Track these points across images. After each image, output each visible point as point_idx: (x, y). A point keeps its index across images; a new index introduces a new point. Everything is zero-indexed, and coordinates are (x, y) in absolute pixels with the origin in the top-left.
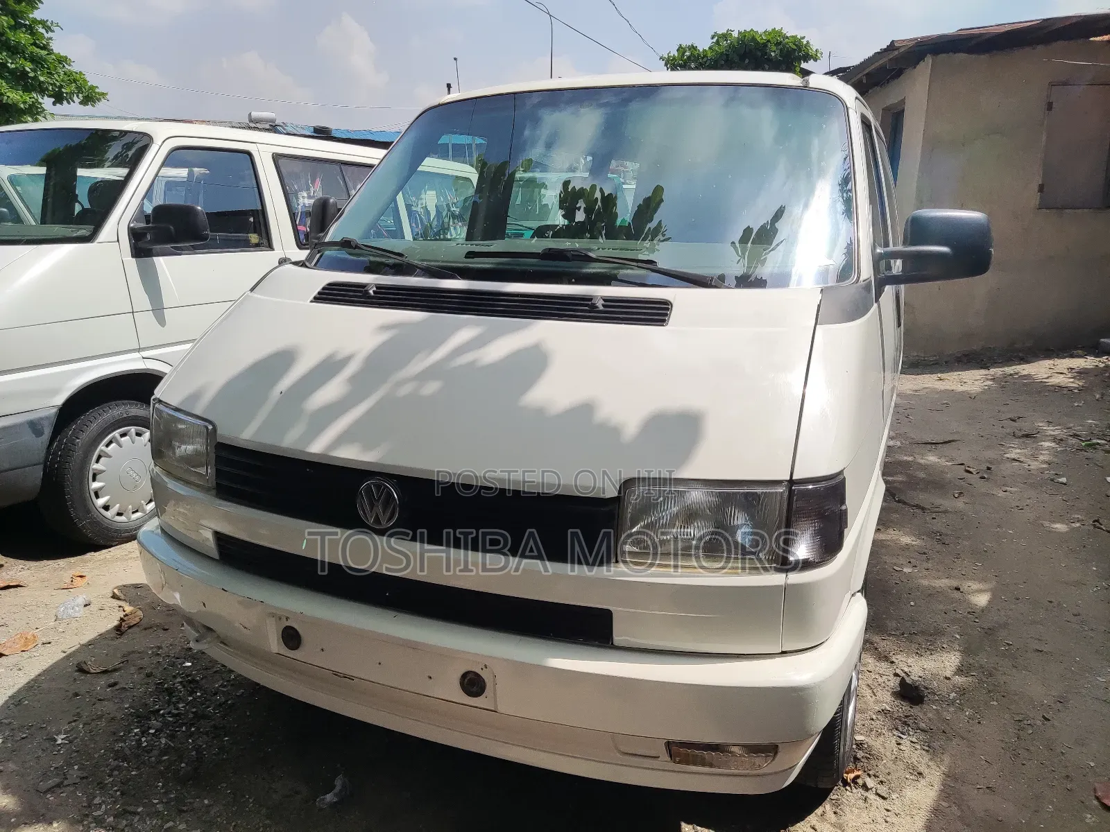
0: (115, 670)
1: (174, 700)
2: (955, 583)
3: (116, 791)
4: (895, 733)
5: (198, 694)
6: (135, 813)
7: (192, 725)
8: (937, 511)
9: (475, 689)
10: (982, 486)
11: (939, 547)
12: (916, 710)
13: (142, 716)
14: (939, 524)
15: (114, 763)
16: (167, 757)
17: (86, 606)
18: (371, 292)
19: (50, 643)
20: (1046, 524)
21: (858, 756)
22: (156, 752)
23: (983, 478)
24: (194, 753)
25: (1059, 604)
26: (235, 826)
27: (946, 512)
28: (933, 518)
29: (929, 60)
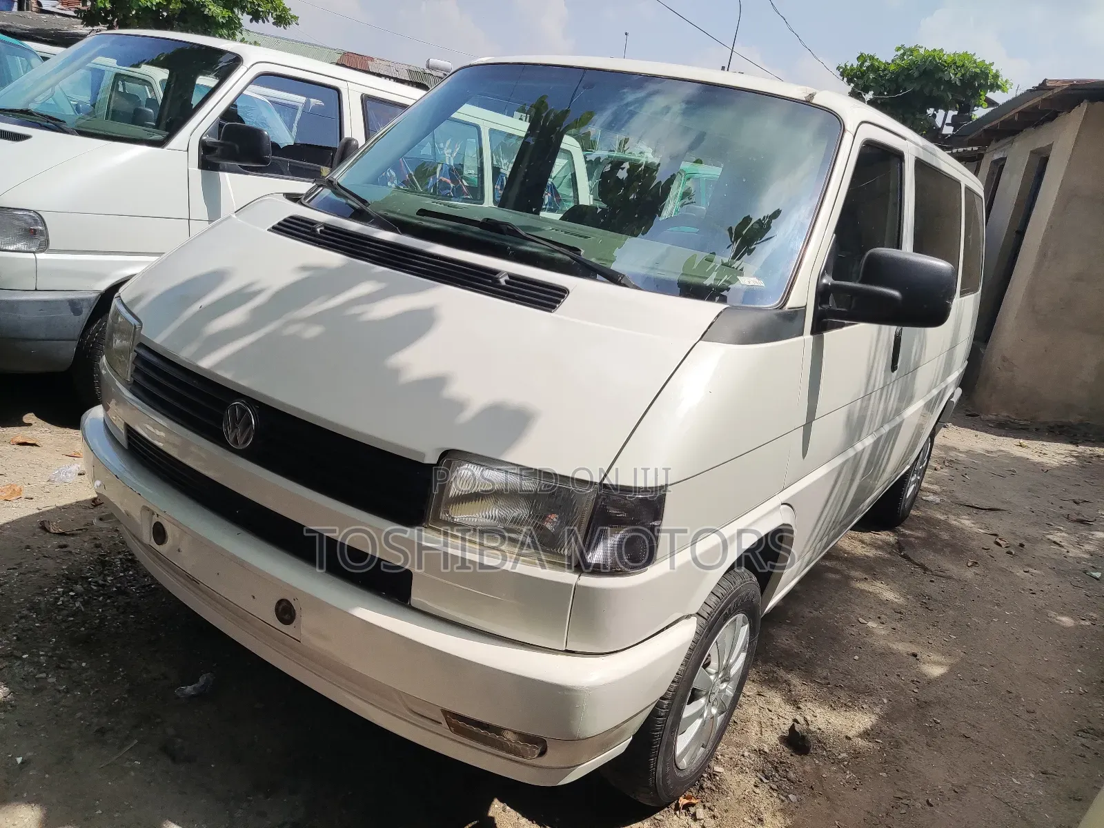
0: (73, 535)
1: (106, 572)
2: (914, 649)
3: (14, 636)
4: (758, 774)
5: (131, 573)
6: (20, 658)
7: (110, 598)
8: (942, 575)
9: (287, 617)
10: (1004, 562)
11: (920, 611)
12: (794, 760)
13: (70, 580)
14: (932, 589)
15: (25, 612)
16: (72, 619)
17: (80, 474)
18: (318, 230)
19: (32, 499)
20: (1052, 614)
21: (704, 786)
22: (65, 612)
23: (1009, 553)
24: (97, 621)
25: (1018, 697)
26: (97, 692)
27: (950, 578)
28: (932, 581)
29: (1084, 106)
